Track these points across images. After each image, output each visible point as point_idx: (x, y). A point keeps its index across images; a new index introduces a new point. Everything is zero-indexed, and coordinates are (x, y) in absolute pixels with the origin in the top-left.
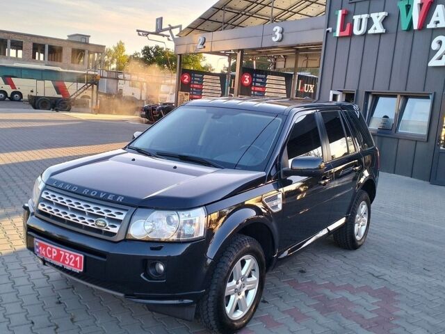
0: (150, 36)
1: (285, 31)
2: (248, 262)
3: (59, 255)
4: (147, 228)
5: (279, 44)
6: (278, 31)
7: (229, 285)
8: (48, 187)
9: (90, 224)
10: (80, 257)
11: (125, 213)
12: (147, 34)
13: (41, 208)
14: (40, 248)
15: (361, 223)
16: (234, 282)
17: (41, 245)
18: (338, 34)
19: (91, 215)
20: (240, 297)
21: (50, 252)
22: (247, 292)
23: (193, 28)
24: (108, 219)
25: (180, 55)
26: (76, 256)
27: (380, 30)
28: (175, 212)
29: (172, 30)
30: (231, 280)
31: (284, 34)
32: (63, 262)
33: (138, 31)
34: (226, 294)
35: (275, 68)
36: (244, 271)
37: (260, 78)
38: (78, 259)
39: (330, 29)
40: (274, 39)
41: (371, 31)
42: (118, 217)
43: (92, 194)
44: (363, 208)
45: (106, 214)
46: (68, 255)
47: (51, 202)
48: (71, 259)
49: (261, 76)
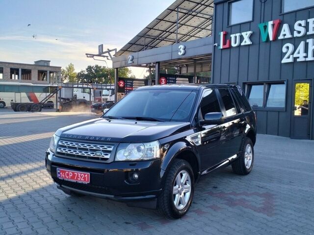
0: (95, 57)
1: (186, 48)
2: (184, 175)
3: (74, 175)
4: (125, 154)
5: (183, 57)
6: (182, 48)
7: (174, 188)
8: (62, 138)
9: (92, 155)
10: (87, 175)
11: (113, 147)
12: (92, 56)
13: (59, 150)
14: (61, 173)
15: (248, 158)
16: (177, 186)
17: (61, 171)
18: (221, 47)
19: (91, 150)
20: (181, 196)
21: (68, 175)
22: (185, 194)
23: (125, 50)
24: (103, 151)
25: (117, 69)
26: (85, 175)
27: (248, 42)
28: (142, 144)
29: (110, 52)
30: (175, 185)
31: (186, 50)
32: (77, 179)
33: (86, 54)
34: (174, 193)
35: (180, 73)
36: (183, 180)
37: (171, 80)
38: (86, 175)
39: (216, 44)
40: (180, 54)
41: (243, 44)
42: (109, 149)
43: (91, 139)
44: (249, 149)
45: (101, 149)
46: (80, 174)
47: (65, 147)
48: (81, 177)
49: (172, 78)
